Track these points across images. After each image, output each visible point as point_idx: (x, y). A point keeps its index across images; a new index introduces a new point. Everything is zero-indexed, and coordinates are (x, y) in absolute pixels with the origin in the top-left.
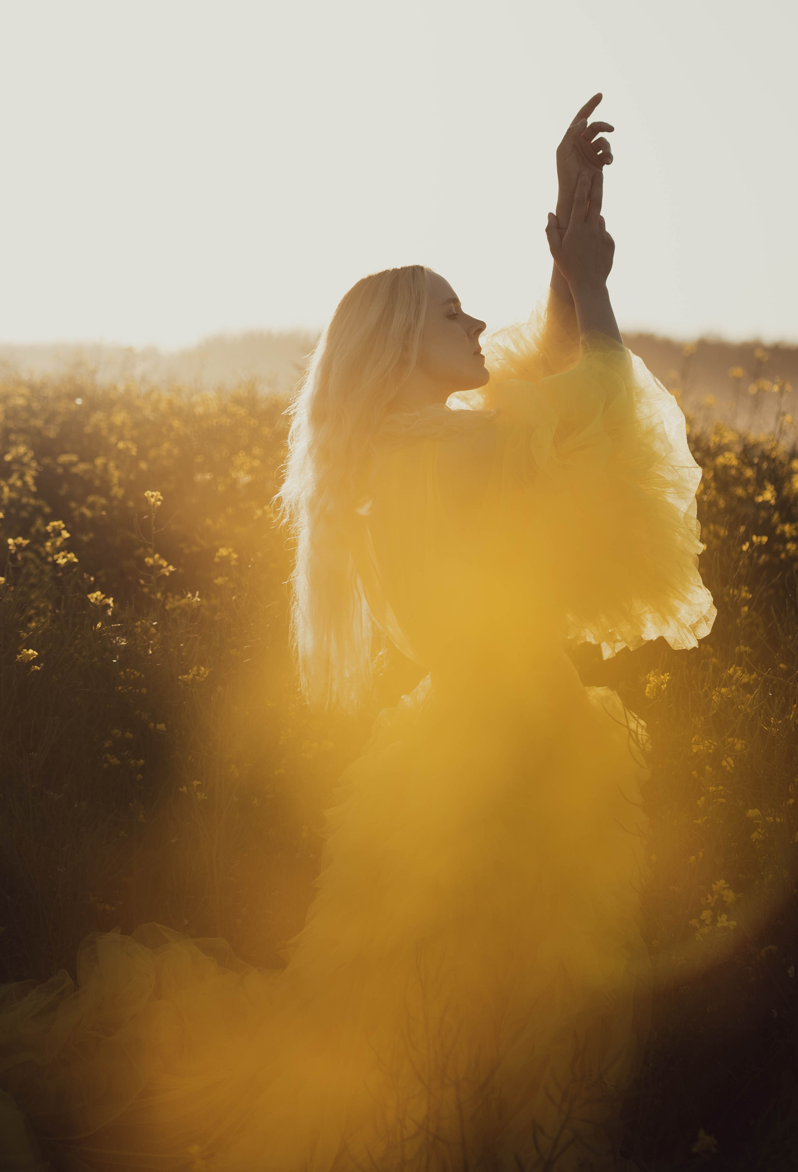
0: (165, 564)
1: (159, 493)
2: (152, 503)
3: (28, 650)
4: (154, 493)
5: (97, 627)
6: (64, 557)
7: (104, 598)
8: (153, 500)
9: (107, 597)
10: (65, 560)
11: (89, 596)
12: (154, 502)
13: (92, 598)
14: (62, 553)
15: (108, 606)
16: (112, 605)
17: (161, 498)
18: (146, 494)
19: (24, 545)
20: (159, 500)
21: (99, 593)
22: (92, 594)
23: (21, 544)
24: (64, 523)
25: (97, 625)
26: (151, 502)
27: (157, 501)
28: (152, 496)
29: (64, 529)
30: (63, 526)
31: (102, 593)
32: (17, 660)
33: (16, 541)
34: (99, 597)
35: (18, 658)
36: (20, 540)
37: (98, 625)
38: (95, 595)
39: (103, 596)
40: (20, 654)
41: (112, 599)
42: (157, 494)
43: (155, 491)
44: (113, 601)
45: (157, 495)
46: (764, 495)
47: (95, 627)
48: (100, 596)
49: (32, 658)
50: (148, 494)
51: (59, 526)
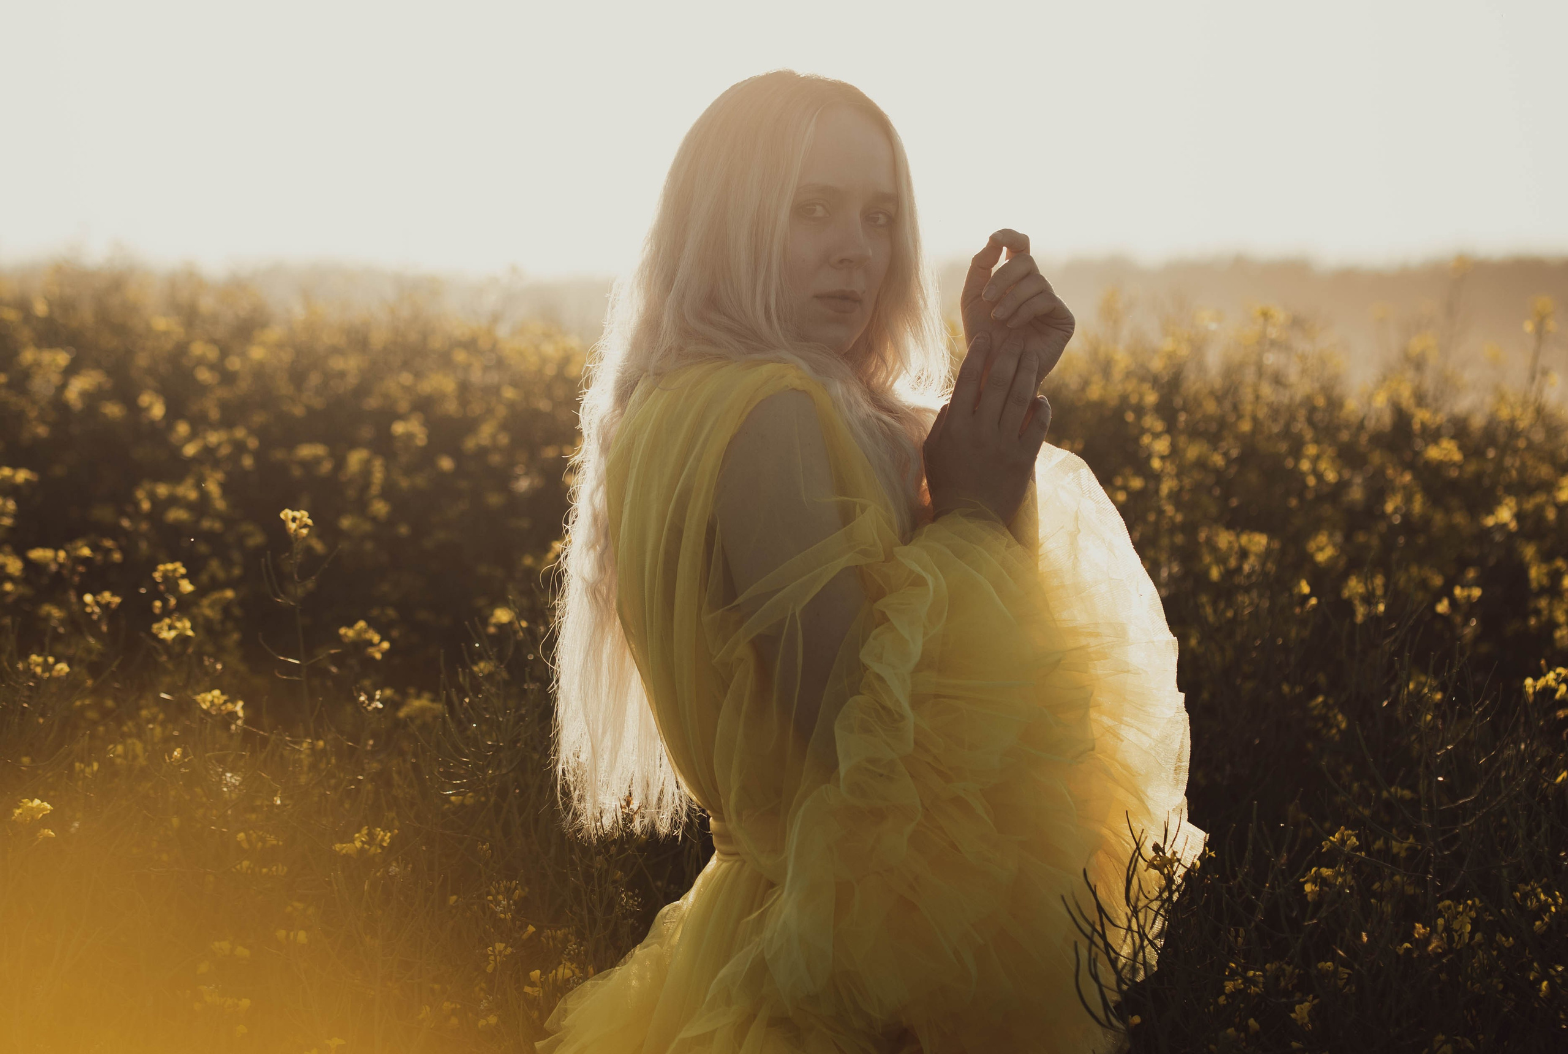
0: (376, 638)
1: (305, 513)
2: (292, 531)
3: (32, 801)
4: (297, 514)
5: (173, 756)
6: (171, 627)
7: (225, 702)
8: (293, 526)
9: (233, 700)
10: (173, 634)
11: (199, 698)
12: (295, 530)
13: (204, 702)
14: (167, 621)
15: (233, 715)
16: (241, 714)
17: (310, 522)
18: (282, 516)
19: (113, 606)
20: (306, 526)
21: (217, 692)
22: (203, 695)
23: (109, 603)
24: (184, 566)
25: (173, 753)
26: (290, 529)
27: (301, 527)
28: (294, 519)
29: (183, 577)
30: (183, 571)
31: (223, 693)
32: (13, 818)
33: (99, 598)
34: (216, 701)
35: (16, 815)
36: (107, 596)
37: (176, 753)
38: (209, 697)
39: (224, 698)
40: (19, 807)
41: (240, 704)
42: (303, 515)
43: (298, 510)
44: (243, 707)
45: (302, 517)
46: (1496, 513)
47: (170, 757)
48: (218, 698)
49: (41, 815)
50: (286, 515)
51: (175, 570)
